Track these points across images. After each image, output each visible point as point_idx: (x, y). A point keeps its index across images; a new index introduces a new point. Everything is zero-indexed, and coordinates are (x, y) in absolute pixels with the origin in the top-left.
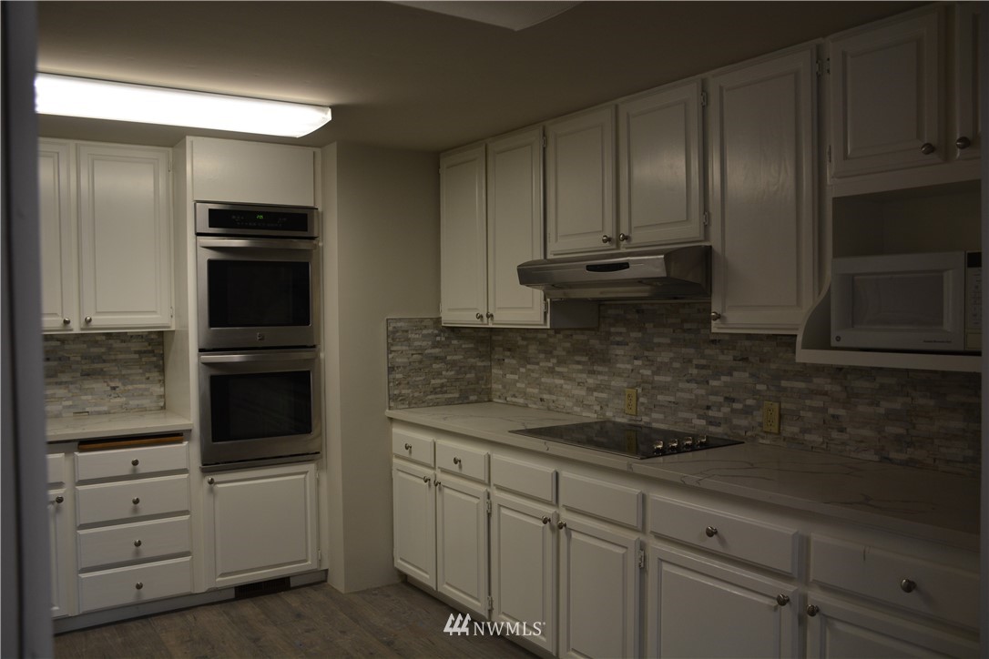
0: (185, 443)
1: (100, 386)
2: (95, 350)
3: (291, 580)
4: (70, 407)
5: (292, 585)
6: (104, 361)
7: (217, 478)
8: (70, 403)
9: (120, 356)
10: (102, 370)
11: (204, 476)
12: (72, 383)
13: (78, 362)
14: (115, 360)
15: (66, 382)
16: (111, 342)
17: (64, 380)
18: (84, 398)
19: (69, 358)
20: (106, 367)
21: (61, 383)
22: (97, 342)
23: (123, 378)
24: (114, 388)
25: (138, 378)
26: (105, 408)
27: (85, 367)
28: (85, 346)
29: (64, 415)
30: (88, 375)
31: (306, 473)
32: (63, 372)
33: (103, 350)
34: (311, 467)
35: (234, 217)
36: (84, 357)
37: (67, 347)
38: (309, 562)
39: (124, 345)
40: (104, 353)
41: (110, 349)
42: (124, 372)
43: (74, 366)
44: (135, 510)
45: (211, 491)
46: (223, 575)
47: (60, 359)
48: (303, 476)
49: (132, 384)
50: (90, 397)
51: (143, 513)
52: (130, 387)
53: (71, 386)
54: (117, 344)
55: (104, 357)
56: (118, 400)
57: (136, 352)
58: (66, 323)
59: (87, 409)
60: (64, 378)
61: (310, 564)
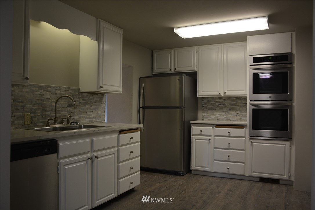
0: (244, 129)
1: (234, 113)
2: (233, 102)
3: (280, 181)
4: (226, 118)
5: (280, 183)
6: (235, 106)
7: (253, 141)
8: (225, 117)
9: (240, 104)
10: (234, 108)
11: (250, 140)
12: (226, 111)
13: (228, 105)
14: (238, 105)
15: (225, 111)
16: (237, 100)
17: (224, 110)
18: (229, 116)
19: (226, 104)
20: (236, 107)
21: (224, 111)
22: (233, 100)
23: (240, 111)
24: (237, 114)
25: (244, 111)
26: (235, 119)
27: (230, 107)
28: (230, 101)
29: (224, 120)
30: (231, 109)
31: (286, 144)
32: (224, 108)
33: (235, 102)
34: (288, 143)
35: (261, 59)
36: (230, 104)
37: (225, 101)
38: (285, 176)
39: (241, 101)
40: (235, 103)
41: (237, 102)
42: (240, 109)
43: (227, 107)
44: (229, 146)
45: (252, 145)
46: (254, 172)
47: (224, 104)
48: (284, 145)
49: (243, 113)
50: (231, 116)
51: (231, 147)
52: (242, 114)
53: (226, 112)
54: (239, 101)
55: (235, 105)
56: (238, 117)
57: (244, 103)
58: (219, 93)
59: (230, 119)
60: (225, 110)
61: (285, 177)
